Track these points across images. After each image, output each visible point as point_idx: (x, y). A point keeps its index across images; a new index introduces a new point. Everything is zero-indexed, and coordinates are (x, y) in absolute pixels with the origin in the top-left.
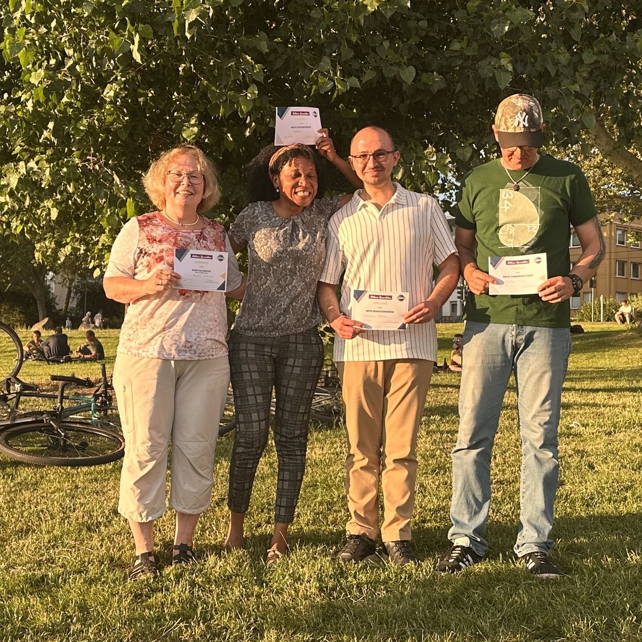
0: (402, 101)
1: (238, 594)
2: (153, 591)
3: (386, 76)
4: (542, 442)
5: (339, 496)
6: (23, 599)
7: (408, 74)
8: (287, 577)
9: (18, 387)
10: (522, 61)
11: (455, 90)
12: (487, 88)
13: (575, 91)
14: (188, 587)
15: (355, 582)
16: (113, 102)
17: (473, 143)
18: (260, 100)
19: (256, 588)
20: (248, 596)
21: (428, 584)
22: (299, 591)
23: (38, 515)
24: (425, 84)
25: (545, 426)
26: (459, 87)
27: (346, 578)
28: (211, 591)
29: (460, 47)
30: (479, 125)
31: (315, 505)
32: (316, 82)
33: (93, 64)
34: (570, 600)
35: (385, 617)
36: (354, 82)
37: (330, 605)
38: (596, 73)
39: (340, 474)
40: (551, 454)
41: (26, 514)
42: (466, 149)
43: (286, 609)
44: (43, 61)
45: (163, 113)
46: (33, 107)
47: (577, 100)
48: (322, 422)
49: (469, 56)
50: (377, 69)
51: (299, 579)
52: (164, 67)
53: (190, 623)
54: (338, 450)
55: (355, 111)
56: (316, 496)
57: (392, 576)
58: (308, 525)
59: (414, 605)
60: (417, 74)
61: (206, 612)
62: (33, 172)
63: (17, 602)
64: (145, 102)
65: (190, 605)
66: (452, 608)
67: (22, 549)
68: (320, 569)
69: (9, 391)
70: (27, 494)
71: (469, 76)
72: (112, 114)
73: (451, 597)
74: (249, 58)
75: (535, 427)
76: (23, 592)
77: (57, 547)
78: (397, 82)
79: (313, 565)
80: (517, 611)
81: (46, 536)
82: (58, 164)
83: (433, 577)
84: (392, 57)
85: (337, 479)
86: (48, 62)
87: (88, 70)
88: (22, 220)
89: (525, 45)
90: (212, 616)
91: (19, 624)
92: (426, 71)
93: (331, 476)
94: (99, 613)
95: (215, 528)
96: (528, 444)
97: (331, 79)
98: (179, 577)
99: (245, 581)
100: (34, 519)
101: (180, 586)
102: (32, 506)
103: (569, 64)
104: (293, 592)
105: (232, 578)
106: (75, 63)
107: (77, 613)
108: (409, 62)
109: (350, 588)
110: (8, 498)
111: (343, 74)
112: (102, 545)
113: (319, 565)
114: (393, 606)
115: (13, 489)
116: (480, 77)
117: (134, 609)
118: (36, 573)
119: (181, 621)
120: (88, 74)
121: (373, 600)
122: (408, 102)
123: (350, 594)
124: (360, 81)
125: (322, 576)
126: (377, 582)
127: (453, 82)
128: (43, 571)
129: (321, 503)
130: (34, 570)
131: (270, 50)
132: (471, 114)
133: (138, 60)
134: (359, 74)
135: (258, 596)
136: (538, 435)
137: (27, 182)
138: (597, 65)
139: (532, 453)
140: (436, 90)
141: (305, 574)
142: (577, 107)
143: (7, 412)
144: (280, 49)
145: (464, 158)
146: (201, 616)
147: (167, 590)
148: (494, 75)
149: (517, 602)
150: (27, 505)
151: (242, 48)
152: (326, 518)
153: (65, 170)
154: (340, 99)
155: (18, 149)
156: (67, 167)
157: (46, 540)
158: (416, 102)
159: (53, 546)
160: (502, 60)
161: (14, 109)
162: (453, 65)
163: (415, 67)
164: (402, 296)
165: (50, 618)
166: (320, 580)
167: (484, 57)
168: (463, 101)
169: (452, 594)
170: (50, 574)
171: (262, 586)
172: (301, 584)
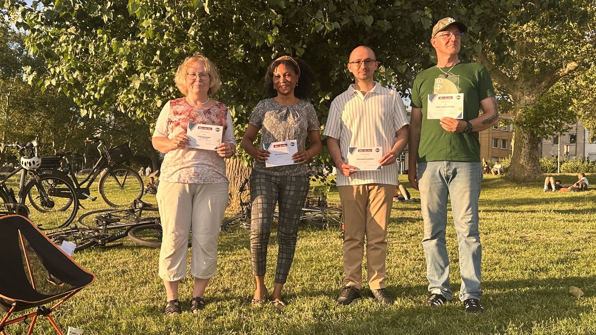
0: (365, 38)
1: (266, 317)
2: (217, 315)
3: (355, 21)
4: (468, 234)
5: (326, 266)
6: (143, 318)
7: (369, 20)
8: (295, 309)
9: (140, 205)
10: (437, 13)
11: (397, 30)
12: (416, 29)
13: (469, 31)
14: (237, 314)
15: (334, 312)
16: (194, 39)
17: (407, 62)
18: (280, 37)
19: (277, 315)
20: (272, 319)
21: (377, 314)
22: (302, 316)
23: (152, 274)
24: (379, 27)
25: (470, 224)
26: (399, 28)
27: (329, 310)
28: (251, 316)
29: (400, 4)
30: (411, 52)
31: (312, 271)
32: (314, 25)
33: (182, 16)
34: (461, 324)
35: (352, 331)
36: (336, 25)
37: (320, 324)
38: (483, 20)
39: (326, 255)
40: (475, 240)
41: (145, 273)
42: (403, 66)
43: (294, 326)
44: (153, 15)
45: (224, 46)
46: (147, 42)
47: (471, 36)
48: (316, 226)
49: (406, 10)
50: (351, 18)
51: (302, 310)
52: (224, 17)
53: (239, 332)
54: (326, 241)
55: (337, 44)
56: (312, 266)
57: (356, 309)
58: (307, 281)
59: (368, 325)
60: (374, 21)
61: (248, 327)
62: (149, 79)
63: (140, 320)
64: (213, 38)
65: (239, 323)
66: (391, 327)
67: (143, 292)
68: (314, 305)
69: (135, 207)
70: (146, 263)
71: (406, 22)
72: (194, 45)
73: (390, 321)
74: (273, 11)
75: (463, 224)
76: (143, 315)
77: (163, 291)
78: (362, 25)
79: (310, 303)
80: (429, 329)
81: (157, 285)
82: (162, 75)
83: (380, 310)
84: (360, 10)
85: (325, 257)
86: (155, 15)
87: (179, 19)
88: (142, 110)
89: (440, 3)
90: (251, 329)
91: (141, 332)
92: (380, 19)
93: (321, 255)
94: (186, 326)
95: (253, 283)
96: (460, 234)
97: (323, 24)
98: (232, 308)
99: (270, 311)
100: (150, 276)
101: (233, 313)
102: (149, 269)
103: (466, 15)
104: (298, 317)
105: (263, 309)
106: (172, 16)
107: (174, 326)
108: (370, 13)
109: (331, 316)
110: (135, 265)
111: (330, 20)
112: (188, 291)
113: (314, 303)
114: (356, 325)
115: (138, 260)
116: (412, 22)
117: (206, 325)
118: (151, 304)
119: (233, 331)
120: (180, 22)
121: (345, 322)
122: (368, 38)
123: (332, 318)
124: (340, 25)
125: (315, 309)
126: (347, 312)
127: (396, 26)
128: (155, 303)
129: (315, 270)
130: (150, 303)
131: (287, 7)
132: (407, 45)
133: (208, 12)
134: (340, 20)
135: (278, 319)
136: (465, 230)
137: (144, 86)
138: (483, 16)
139: (464, 239)
140: (386, 30)
141: (305, 307)
142: (471, 41)
143: (134, 219)
144: (293, 7)
145: (402, 71)
146: (245, 329)
147: (226, 314)
148: (420, 21)
149: (429, 324)
150: (146, 269)
151: (270, 5)
152: (318, 278)
153: (167, 78)
154: (329, 36)
155: (139, 67)
156: (168, 76)
157: (157, 287)
158: (374, 38)
159: (160, 291)
160: (426, 12)
161: (136, 43)
162: (396, 15)
163: (373, 16)
164: (378, 149)
165: (159, 328)
166: (314, 311)
167: (415, 10)
168: (402, 37)
169: (391, 319)
170: (159, 305)
171: (280, 314)
172: (303, 313)
